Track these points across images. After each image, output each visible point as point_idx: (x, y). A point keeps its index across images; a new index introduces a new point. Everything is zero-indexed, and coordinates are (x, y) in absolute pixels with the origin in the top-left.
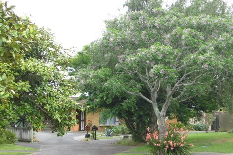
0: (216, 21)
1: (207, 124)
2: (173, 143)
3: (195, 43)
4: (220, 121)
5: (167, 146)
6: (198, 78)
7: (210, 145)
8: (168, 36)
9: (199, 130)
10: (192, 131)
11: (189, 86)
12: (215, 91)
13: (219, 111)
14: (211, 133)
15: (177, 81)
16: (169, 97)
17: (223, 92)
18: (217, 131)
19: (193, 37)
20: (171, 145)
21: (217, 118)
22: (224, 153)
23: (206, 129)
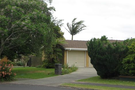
0: (32, 3)
1: (25, 62)
2: (5, 73)
3: (19, 15)
4: (32, 60)
5: (1, 75)
6: (20, 35)
7: (26, 74)
8: (3, 10)
9: (20, 66)
10: (16, 66)
11: (14, 40)
12: (30, 43)
13: (31, 55)
14: (27, 68)
15: (8, 37)
16: (3, 46)
17: (34, 44)
18: (30, 66)
19: (18, 11)
20: (4, 74)
21: (31, 59)
22: (34, 79)
23: (24, 65)
